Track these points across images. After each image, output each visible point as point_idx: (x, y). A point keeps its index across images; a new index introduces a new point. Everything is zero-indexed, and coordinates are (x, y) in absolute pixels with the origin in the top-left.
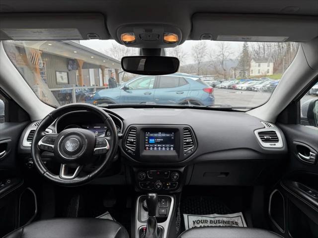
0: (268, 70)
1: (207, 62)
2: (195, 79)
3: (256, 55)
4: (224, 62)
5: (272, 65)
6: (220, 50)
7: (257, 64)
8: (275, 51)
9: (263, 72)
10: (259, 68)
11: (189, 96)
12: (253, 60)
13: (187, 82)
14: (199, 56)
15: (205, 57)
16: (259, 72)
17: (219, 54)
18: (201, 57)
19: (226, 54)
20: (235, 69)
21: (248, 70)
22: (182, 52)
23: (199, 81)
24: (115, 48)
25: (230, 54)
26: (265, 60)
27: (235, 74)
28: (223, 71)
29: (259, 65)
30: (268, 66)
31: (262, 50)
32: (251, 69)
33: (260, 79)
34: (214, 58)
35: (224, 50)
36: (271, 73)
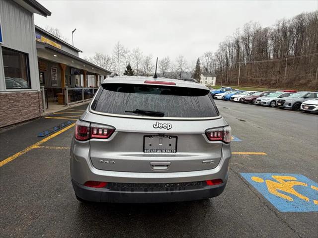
0: (212, 82)
1: (169, 73)
3: (205, 70)
4: (182, 74)
5: (215, 78)
6: (179, 65)
7: (205, 77)
10: (206, 80)
12: (202, 74)
14: (164, 68)
15: (169, 69)
16: (206, 83)
17: (178, 68)
18: (166, 69)
19: (183, 69)
22: (151, 64)
24: (98, 57)
25: (186, 69)
26: (211, 75)
30: (213, 79)
31: (209, 67)
32: (200, 81)
34: (174, 71)
35: (182, 65)
36: (214, 85)
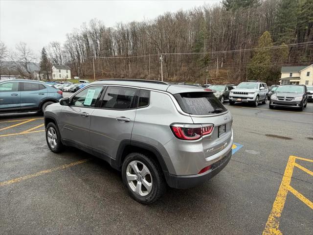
0: (67, 75)
2: (51, 85)
3: (54, 62)
4: (28, 66)
5: (69, 71)
6: (22, 54)
7: (58, 70)
8: (69, 61)
9: (64, 77)
10: (60, 73)
11: (48, 96)
12: (54, 67)
13: (45, 88)
15: (6, 58)
16: (60, 77)
17: (21, 57)
19: (29, 59)
20: (39, 73)
21: (51, 74)
23: (53, 87)
25: (32, 59)
26: (64, 68)
27: (40, 77)
28: (28, 73)
29: (60, 71)
30: (67, 72)
31: (59, 59)
32: (53, 74)
33: (63, 82)
34: (15, 60)
35: (26, 54)
36: (69, 78)
